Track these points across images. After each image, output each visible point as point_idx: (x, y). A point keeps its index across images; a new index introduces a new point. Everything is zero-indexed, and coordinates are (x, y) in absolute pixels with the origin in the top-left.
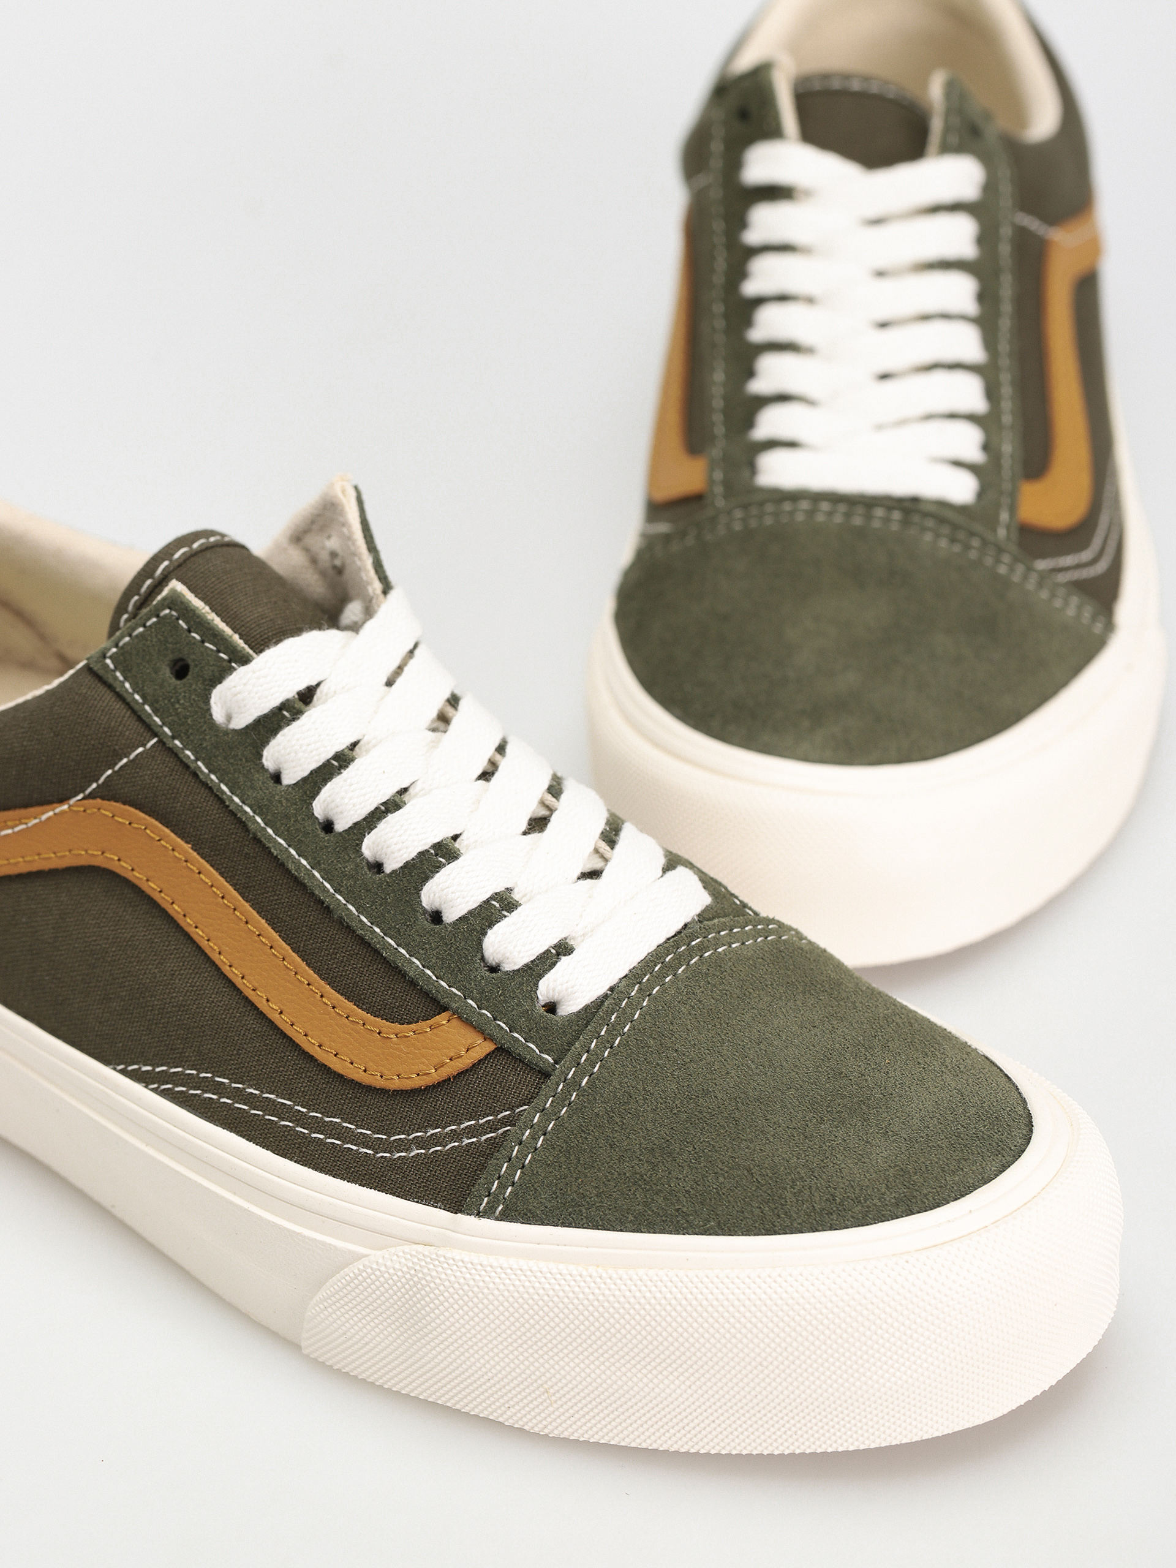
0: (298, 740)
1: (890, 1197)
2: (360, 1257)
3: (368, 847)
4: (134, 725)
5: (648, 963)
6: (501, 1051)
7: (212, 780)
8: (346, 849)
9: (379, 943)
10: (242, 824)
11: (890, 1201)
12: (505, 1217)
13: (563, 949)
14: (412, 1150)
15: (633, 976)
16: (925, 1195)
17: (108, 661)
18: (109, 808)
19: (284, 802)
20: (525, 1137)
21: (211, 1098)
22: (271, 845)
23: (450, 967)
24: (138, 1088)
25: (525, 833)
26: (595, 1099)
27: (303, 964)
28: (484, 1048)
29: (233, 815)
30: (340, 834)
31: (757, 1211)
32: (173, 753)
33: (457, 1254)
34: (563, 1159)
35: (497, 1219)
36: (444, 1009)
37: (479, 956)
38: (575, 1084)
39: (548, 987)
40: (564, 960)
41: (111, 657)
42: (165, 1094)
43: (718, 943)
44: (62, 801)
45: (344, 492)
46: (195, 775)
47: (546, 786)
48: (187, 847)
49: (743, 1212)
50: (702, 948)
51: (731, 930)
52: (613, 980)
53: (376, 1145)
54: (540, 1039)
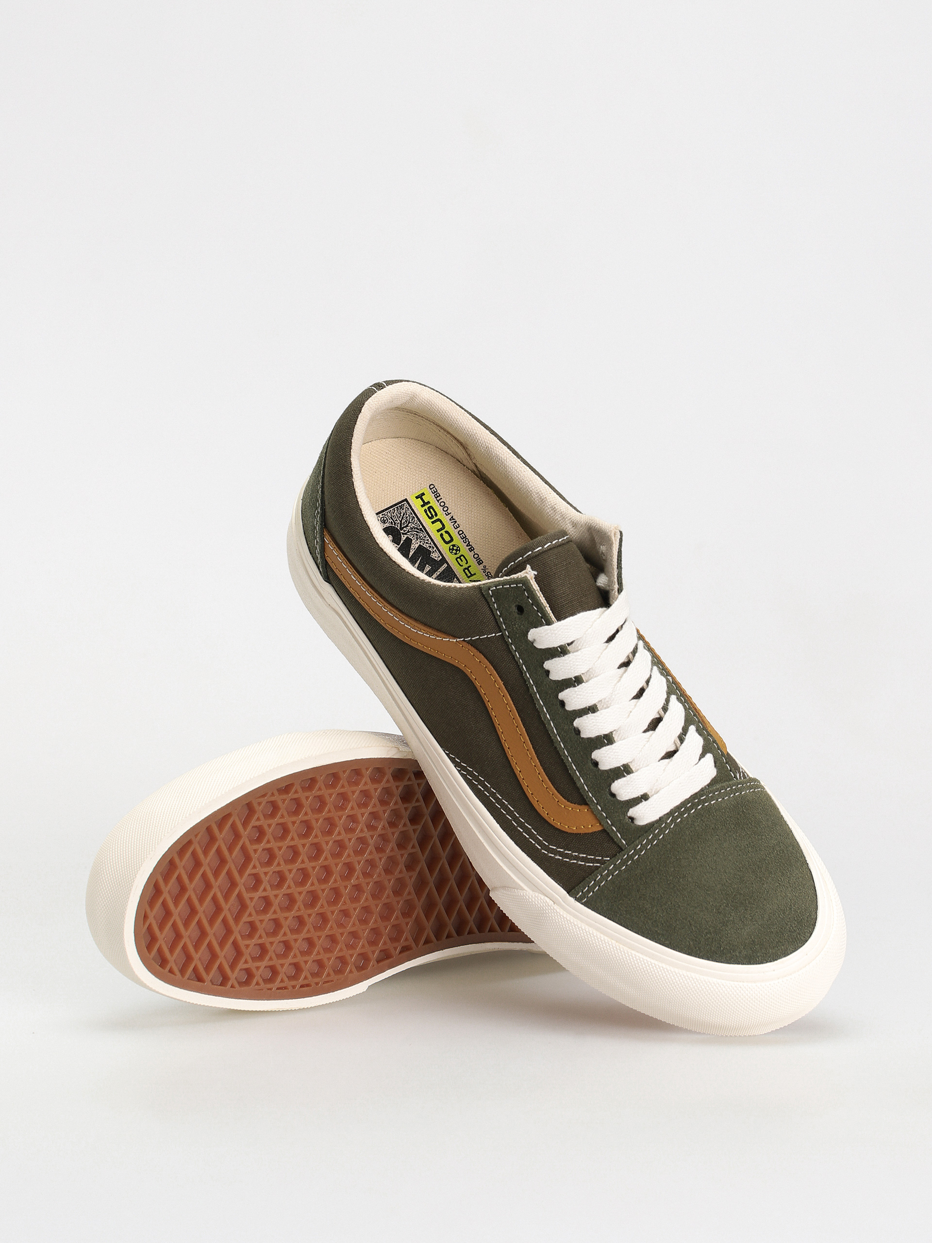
0: (561, 666)
1: (744, 953)
2: (523, 889)
3: (576, 723)
4: (493, 623)
5: (678, 808)
6: (604, 831)
7: (520, 662)
8: (567, 719)
9: (569, 766)
10: (527, 688)
11: (743, 955)
12: (585, 904)
13: (645, 797)
14: (557, 856)
15: (671, 813)
16: (758, 956)
17: (490, 592)
18: (473, 651)
19: (547, 686)
20: (604, 874)
21: (481, 789)
22: (536, 703)
23: (595, 789)
24: (452, 766)
25: (645, 731)
26: (637, 867)
27: (535, 756)
28: (598, 828)
29: (525, 681)
30: (567, 711)
31: (688, 943)
32: (507, 645)
33: (562, 912)
34: (616, 890)
35: (582, 904)
36: (586, 804)
37: (609, 788)
38: (630, 857)
39: (632, 812)
40: (644, 803)
41: (491, 591)
42: (462, 775)
43: (712, 798)
44: (455, 637)
45: (615, 534)
46: (514, 657)
47: (662, 706)
48: (502, 683)
49: (682, 941)
50: (705, 801)
51: (720, 791)
52: (661, 814)
53: (544, 847)
54: (623, 833)
